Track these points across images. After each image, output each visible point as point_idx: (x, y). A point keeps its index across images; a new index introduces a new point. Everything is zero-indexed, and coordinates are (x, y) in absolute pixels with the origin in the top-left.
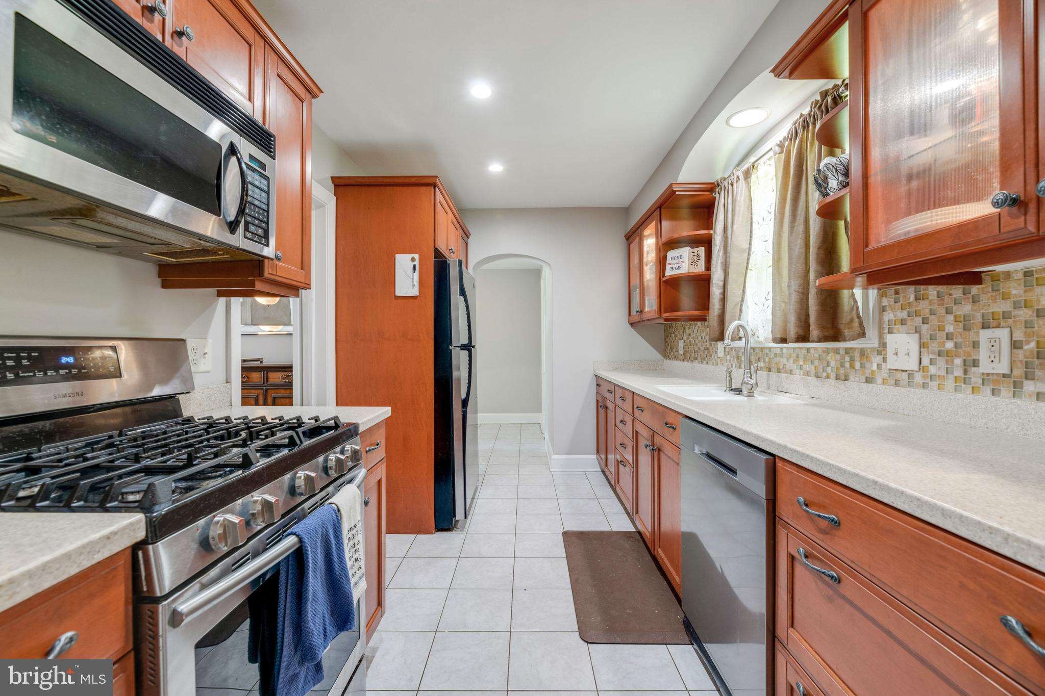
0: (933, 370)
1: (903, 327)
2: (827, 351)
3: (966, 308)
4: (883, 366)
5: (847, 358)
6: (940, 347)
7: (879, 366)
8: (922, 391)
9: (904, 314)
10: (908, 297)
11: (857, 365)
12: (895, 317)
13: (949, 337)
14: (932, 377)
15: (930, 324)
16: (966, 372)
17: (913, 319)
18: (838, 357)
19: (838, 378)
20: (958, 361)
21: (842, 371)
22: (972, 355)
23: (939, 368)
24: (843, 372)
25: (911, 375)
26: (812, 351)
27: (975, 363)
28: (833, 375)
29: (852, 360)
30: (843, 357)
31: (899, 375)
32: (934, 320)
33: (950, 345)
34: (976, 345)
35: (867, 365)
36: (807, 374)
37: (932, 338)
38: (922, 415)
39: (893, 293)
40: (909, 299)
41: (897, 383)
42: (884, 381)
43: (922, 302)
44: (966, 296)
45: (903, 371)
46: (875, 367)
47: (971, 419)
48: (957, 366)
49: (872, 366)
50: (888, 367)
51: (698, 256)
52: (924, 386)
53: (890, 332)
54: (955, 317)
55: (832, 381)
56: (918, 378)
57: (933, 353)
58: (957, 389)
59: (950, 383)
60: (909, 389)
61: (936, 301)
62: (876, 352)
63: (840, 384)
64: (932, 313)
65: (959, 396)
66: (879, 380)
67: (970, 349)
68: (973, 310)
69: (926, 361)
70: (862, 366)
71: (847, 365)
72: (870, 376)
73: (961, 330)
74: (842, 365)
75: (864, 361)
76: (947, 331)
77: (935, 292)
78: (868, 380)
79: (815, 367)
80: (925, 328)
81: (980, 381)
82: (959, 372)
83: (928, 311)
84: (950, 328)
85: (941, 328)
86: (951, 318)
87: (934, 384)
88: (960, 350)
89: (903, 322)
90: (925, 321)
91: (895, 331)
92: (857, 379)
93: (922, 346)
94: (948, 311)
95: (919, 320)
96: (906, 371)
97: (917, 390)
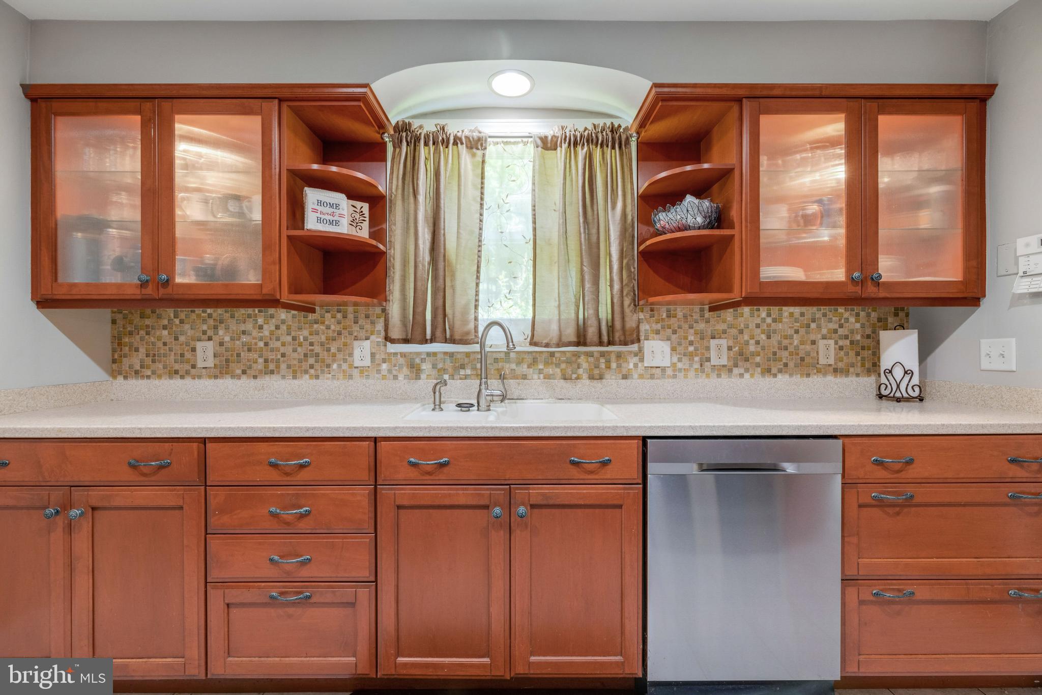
0: (680, 365)
1: (658, 335)
2: (576, 355)
3: (701, 326)
4: (640, 365)
5: (602, 360)
6: (685, 350)
7: (636, 366)
8: (674, 380)
9: (659, 326)
10: (661, 314)
11: (614, 365)
12: (650, 328)
13: (691, 343)
14: (680, 370)
15: (678, 334)
16: (701, 365)
17: (665, 330)
18: (591, 359)
19: (591, 378)
20: (697, 359)
21: (596, 372)
22: (705, 354)
23: (684, 364)
24: (598, 372)
25: (663, 369)
26: (557, 355)
27: (708, 360)
28: (585, 376)
29: (608, 362)
30: (598, 360)
31: (654, 371)
32: (681, 333)
33: (691, 349)
34: (708, 348)
35: (624, 365)
36: (547, 377)
37: (680, 344)
38: (675, 397)
39: (649, 311)
40: (662, 315)
41: (652, 377)
42: (641, 376)
43: (672, 319)
44: (702, 318)
45: (657, 367)
46: (631, 366)
47: (707, 394)
48: (696, 362)
49: (629, 365)
50: (646, 365)
51: (362, 214)
52: (675, 376)
53: (647, 339)
54: (695, 331)
55: (586, 381)
56: (669, 372)
57: (680, 354)
58: (697, 376)
59: (692, 374)
60: (663, 380)
61: (682, 319)
62: (633, 355)
63: (596, 383)
64: (680, 327)
65: (699, 380)
66: (636, 376)
67: (704, 351)
68: (705, 327)
69: (675, 360)
70: (619, 366)
71: (603, 366)
72: (627, 373)
73: (699, 339)
74: (597, 367)
75: (621, 361)
76: (689, 340)
77: (682, 313)
78: (625, 377)
79: (561, 370)
80: (674, 337)
81: (710, 370)
82: (697, 366)
83: (676, 325)
84: (691, 338)
85: (686, 338)
86: (692, 331)
87: (681, 375)
88: (698, 352)
89: (657, 332)
90: (675, 332)
91: (650, 338)
92: (613, 377)
93: (673, 349)
94: (691, 327)
95: (670, 331)
96: (659, 367)
97: (670, 380)
